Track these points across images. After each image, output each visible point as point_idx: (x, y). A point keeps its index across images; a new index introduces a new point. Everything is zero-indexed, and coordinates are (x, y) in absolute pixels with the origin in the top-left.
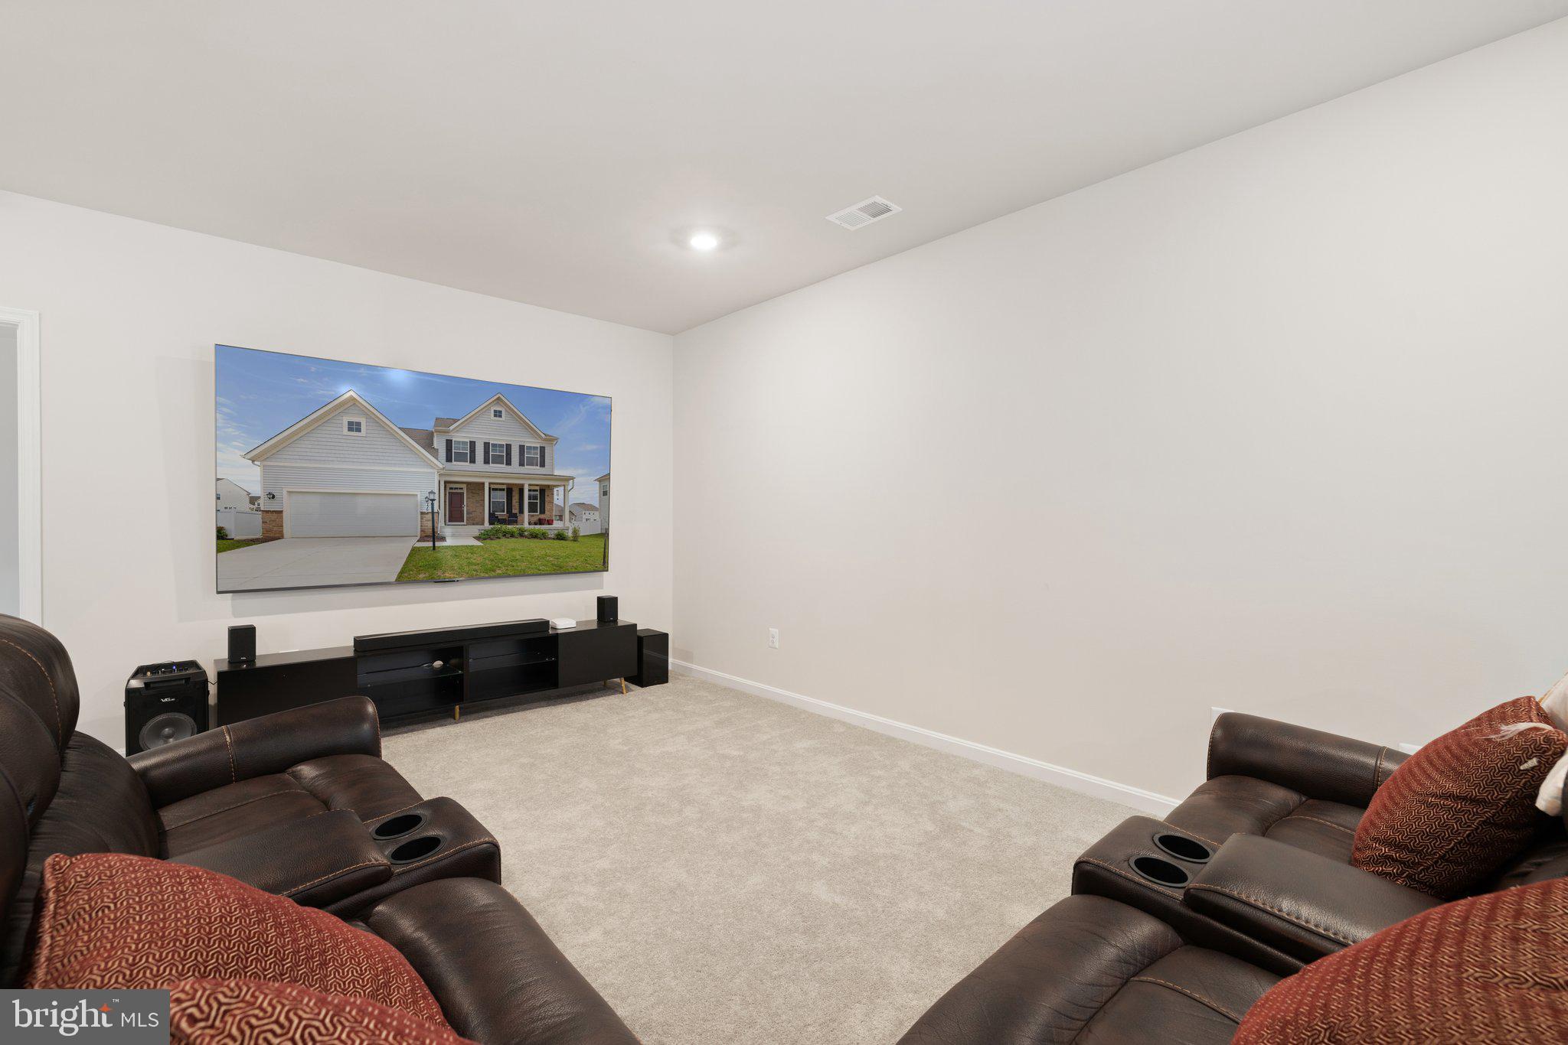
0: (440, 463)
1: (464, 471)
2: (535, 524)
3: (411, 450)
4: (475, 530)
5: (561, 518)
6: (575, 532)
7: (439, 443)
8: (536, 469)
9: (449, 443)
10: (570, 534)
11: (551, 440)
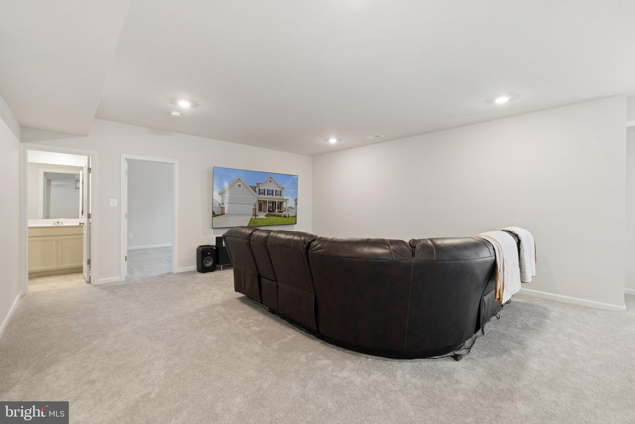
0: (257, 195)
1: (263, 197)
2: (279, 212)
3: (251, 192)
4: (265, 214)
5: (285, 211)
6: (288, 215)
7: (257, 190)
8: (279, 197)
9: (259, 189)
10: (287, 216)
11: (283, 188)
